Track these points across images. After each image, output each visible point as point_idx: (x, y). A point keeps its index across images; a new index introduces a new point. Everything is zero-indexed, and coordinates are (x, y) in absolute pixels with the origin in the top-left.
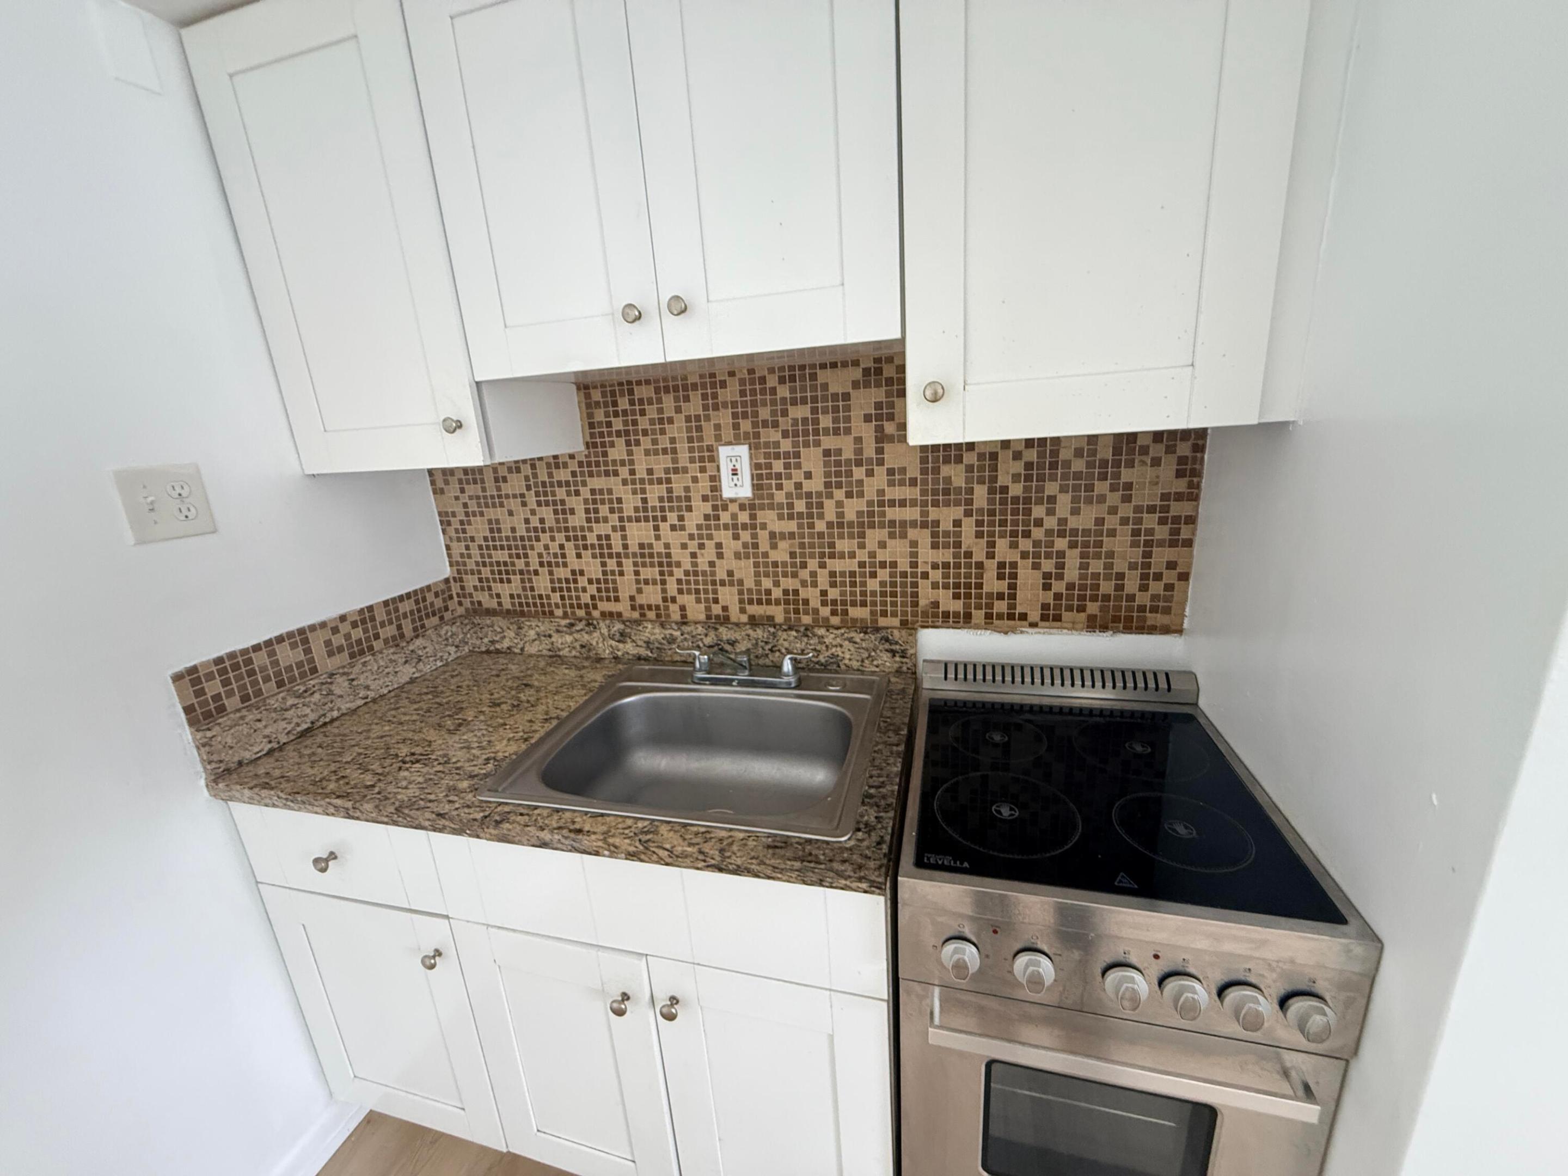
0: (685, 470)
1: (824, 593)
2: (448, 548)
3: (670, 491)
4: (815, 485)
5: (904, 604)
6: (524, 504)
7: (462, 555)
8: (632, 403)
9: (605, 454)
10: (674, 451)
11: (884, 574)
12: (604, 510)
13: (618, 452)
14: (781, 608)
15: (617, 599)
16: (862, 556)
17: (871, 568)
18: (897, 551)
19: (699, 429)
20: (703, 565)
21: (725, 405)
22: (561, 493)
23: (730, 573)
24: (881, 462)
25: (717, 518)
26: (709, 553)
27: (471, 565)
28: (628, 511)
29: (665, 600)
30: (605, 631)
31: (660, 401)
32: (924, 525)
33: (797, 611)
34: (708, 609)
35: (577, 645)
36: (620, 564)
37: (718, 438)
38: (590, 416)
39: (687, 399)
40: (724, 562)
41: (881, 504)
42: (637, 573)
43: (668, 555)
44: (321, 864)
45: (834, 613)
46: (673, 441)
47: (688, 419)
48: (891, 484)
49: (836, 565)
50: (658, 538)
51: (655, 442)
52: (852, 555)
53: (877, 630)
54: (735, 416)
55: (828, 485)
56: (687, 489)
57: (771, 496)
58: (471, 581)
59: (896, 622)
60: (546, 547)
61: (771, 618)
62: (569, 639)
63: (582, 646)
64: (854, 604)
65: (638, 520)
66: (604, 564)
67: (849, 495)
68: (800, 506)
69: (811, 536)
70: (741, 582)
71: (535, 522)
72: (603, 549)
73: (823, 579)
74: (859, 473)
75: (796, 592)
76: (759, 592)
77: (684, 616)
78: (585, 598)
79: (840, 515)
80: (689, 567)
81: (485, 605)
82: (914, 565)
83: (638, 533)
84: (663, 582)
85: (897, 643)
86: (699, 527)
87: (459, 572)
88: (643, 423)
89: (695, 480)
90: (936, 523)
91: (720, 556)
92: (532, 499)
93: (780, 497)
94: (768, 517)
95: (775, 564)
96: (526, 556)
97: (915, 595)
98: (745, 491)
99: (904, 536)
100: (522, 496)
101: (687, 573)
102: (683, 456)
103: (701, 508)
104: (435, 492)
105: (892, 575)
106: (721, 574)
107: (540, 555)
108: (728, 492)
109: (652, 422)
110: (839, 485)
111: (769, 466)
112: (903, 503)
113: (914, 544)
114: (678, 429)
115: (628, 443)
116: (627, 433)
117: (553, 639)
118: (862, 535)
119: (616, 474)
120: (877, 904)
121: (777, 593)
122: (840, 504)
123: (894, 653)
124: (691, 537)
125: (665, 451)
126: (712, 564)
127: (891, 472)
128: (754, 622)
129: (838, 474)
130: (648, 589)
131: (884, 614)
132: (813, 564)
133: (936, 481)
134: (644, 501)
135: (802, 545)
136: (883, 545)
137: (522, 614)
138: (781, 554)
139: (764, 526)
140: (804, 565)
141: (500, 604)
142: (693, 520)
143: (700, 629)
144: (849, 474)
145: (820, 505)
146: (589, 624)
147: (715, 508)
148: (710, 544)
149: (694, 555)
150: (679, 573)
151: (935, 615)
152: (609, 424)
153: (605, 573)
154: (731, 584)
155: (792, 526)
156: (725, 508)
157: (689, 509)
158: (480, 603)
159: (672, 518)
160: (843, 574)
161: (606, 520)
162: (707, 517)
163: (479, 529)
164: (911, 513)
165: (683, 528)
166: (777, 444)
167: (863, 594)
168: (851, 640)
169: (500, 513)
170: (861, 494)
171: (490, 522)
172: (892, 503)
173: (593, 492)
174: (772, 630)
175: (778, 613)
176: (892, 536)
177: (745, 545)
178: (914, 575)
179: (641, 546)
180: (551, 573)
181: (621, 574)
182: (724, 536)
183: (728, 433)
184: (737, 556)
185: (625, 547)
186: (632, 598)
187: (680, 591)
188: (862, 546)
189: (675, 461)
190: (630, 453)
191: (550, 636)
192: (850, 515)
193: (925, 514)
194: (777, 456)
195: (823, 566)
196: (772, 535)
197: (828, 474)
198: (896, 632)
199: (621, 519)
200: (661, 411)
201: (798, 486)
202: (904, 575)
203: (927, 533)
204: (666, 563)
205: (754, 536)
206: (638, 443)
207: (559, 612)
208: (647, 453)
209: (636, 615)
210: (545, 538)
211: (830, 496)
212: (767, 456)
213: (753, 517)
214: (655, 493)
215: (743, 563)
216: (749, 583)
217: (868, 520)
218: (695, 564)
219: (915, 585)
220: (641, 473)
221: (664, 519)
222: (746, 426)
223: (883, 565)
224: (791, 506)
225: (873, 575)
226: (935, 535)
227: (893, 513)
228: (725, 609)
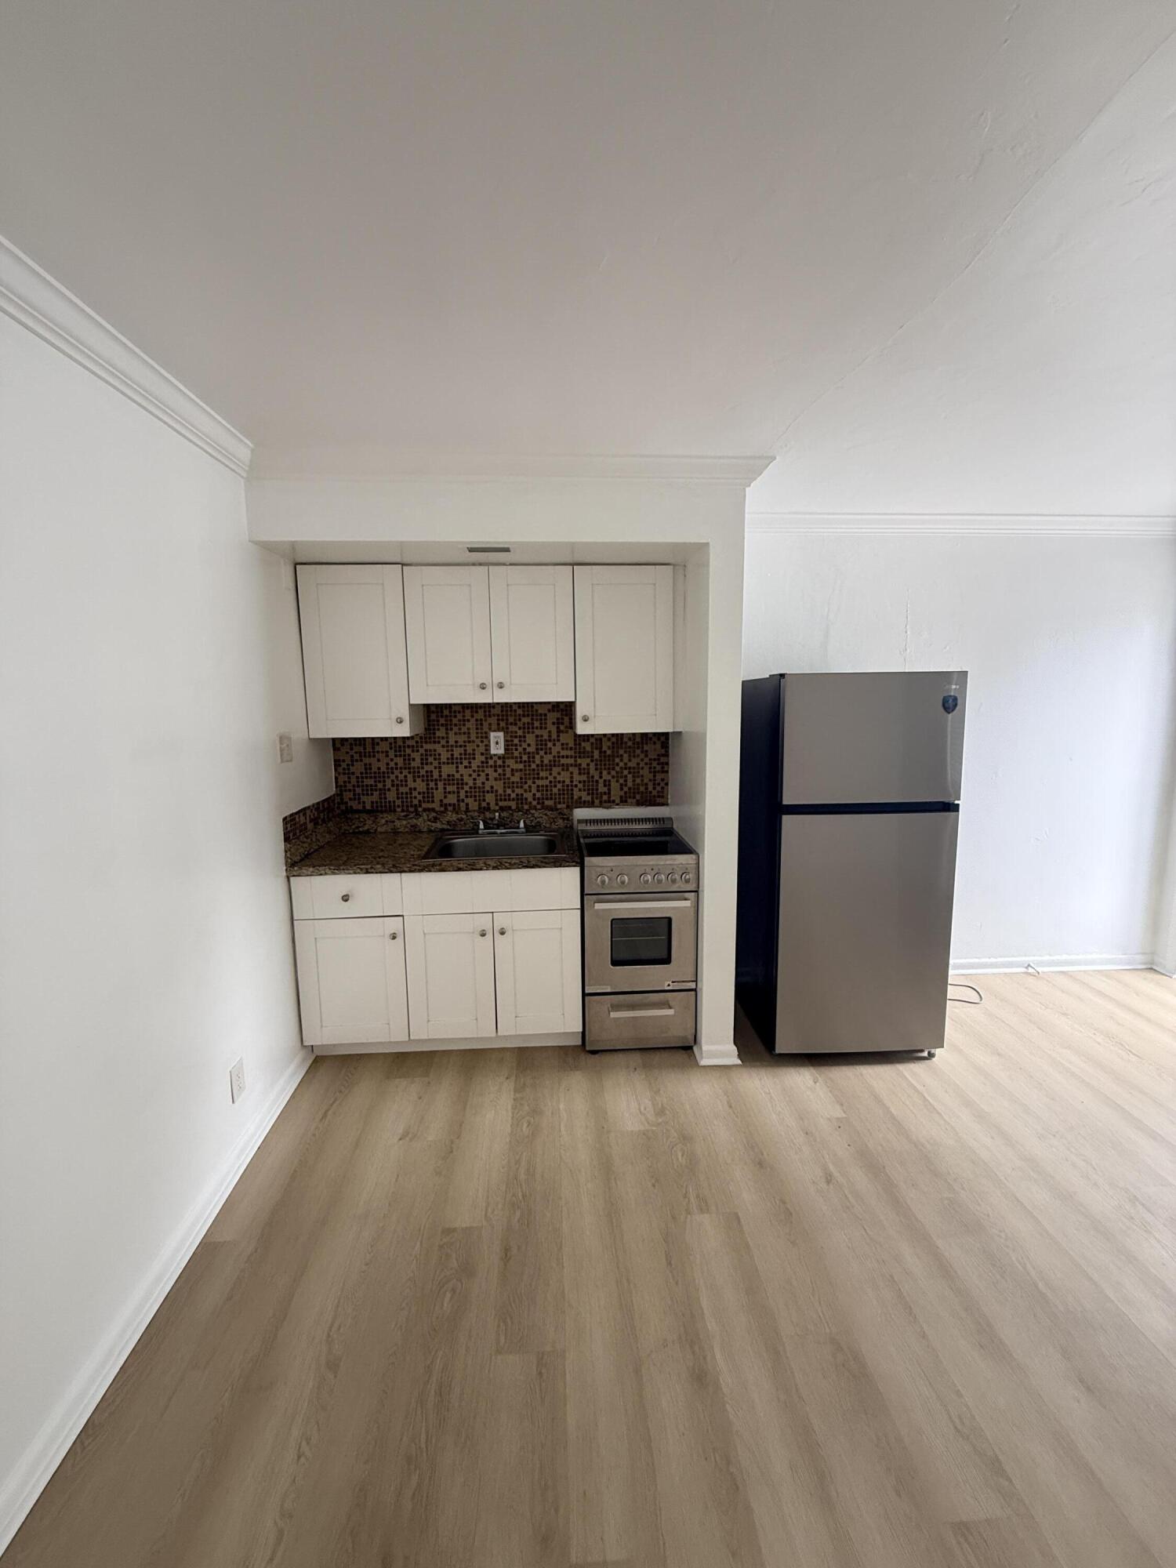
0: (473, 742)
1: (534, 795)
2: (336, 778)
3: (465, 750)
4: (531, 749)
5: (568, 798)
6: (387, 756)
7: (345, 782)
8: (450, 712)
9: (434, 734)
10: (469, 733)
11: (559, 786)
12: (431, 759)
13: (441, 733)
14: (515, 802)
15: (433, 802)
16: (551, 778)
17: (553, 783)
18: (565, 776)
19: (482, 724)
20: (479, 783)
21: (494, 715)
22: (408, 751)
23: (492, 787)
24: (558, 740)
25: (487, 763)
26: (483, 778)
27: (349, 786)
28: (443, 759)
29: (458, 801)
30: (426, 818)
31: (464, 712)
32: (576, 766)
33: (522, 803)
34: (480, 804)
35: (408, 825)
36: (436, 784)
37: (490, 729)
38: (429, 716)
39: (477, 712)
40: (489, 782)
41: (559, 757)
42: (445, 788)
43: (462, 780)
44: (346, 898)
45: (538, 803)
46: (468, 729)
47: (477, 720)
48: (563, 749)
49: (540, 782)
50: (457, 772)
51: (460, 729)
52: (547, 778)
53: (557, 810)
54: (498, 720)
55: (537, 749)
56: (474, 750)
57: (513, 753)
58: (347, 796)
59: (564, 806)
60: (397, 777)
61: (510, 808)
62: (404, 822)
63: (412, 826)
64: (547, 799)
65: (448, 763)
66: (428, 785)
67: (546, 753)
68: (525, 758)
69: (529, 770)
70: (497, 791)
71: (392, 764)
72: (428, 779)
73: (534, 790)
74: (550, 744)
75: (522, 795)
76: (505, 795)
77: (467, 808)
78: (416, 802)
79: (542, 761)
80: (472, 785)
81: (355, 808)
82: (572, 782)
83: (447, 770)
84: (458, 792)
85: (565, 815)
86: (478, 767)
87: (341, 791)
88: (455, 721)
89: (478, 746)
90: (580, 765)
91: (487, 779)
92: (392, 754)
93: (516, 754)
94: (511, 763)
95: (513, 783)
96: (384, 781)
97: (572, 794)
98: (501, 751)
99: (567, 770)
100: (387, 752)
101: (471, 788)
102: (473, 737)
103: (480, 758)
104: (334, 750)
105: (563, 786)
106: (487, 788)
107: (393, 781)
108: (493, 751)
109: (460, 721)
110: (542, 749)
111: (512, 741)
112: (567, 757)
113: (572, 773)
114: (471, 724)
115: (447, 729)
116: (447, 725)
117: (395, 824)
118: (551, 770)
119: (439, 742)
120: (577, 870)
121: (513, 796)
122: (542, 757)
123: (564, 819)
124: (474, 771)
125: (464, 733)
126: (483, 783)
127: (562, 744)
128: (502, 809)
129: (541, 745)
130: (449, 796)
131: (560, 803)
132: (530, 782)
133: (580, 749)
134: (452, 755)
135: (525, 774)
136: (559, 774)
137: (378, 811)
138: (516, 779)
139: (509, 766)
140: (526, 783)
141: (364, 807)
142: (475, 764)
143: (476, 814)
144: (546, 745)
145: (534, 757)
146: (417, 814)
147: (486, 758)
148: (483, 774)
149: (475, 779)
150: (466, 788)
151: (580, 803)
152: (438, 721)
153: (428, 789)
154: (492, 792)
155: (521, 766)
156: (491, 758)
157: (474, 759)
158: (351, 807)
159: (465, 763)
160: (543, 786)
161: (431, 763)
162: (482, 762)
163: (358, 768)
164: (571, 761)
165: (470, 767)
166: (516, 732)
167: (551, 794)
168: (546, 815)
169: (373, 760)
170: (550, 753)
171: (365, 765)
172: (563, 757)
173: (426, 750)
174: (511, 812)
175: (513, 805)
176: (563, 770)
177: (499, 775)
178: (572, 786)
179: (449, 776)
180: (397, 790)
181: (437, 789)
182: (490, 771)
183: (494, 727)
184: (496, 779)
185: (440, 776)
186: (441, 801)
187: (467, 797)
188: (551, 774)
189: (469, 737)
190: (447, 733)
191: (394, 822)
192: (546, 761)
193: (576, 761)
194: (516, 737)
195: (534, 783)
196: (512, 770)
197: (537, 745)
198: (565, 810)
199: (440, 763)
200: (464, 716)
201: (525, 749)
202: (568, 786)
203: (577, 768)
204: (461, 783)
205: (504, 771)
206: (451, 729)
207: (399, 810)
208: (456, 734)
209: (442, 809)
210: (397, 772)
211: (538, 754)
212: (511, 736)
213: (504, 762)
214: (457, 752)
215: (498, 782)
216: (501, 791)
217: (554, 764)
218: (475, 784)
219: (572, 790)
220: (452, 742)
221: (461, 763)
222: (502, 724)
223: (559, 782)
224: (521, 758)
225: (555, 786)
226: (580, 769)
227: (563, 761)
228: (488, 804)
